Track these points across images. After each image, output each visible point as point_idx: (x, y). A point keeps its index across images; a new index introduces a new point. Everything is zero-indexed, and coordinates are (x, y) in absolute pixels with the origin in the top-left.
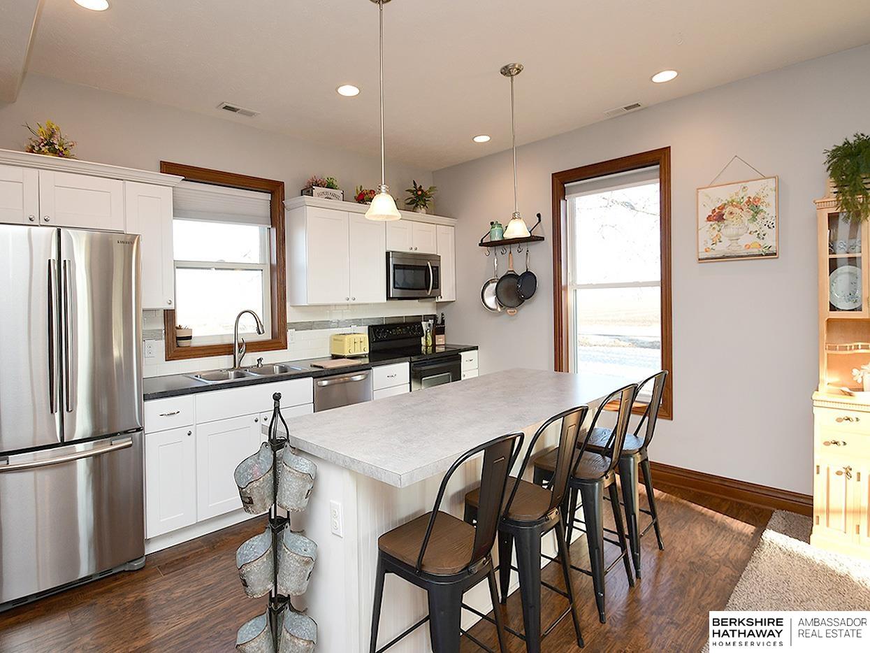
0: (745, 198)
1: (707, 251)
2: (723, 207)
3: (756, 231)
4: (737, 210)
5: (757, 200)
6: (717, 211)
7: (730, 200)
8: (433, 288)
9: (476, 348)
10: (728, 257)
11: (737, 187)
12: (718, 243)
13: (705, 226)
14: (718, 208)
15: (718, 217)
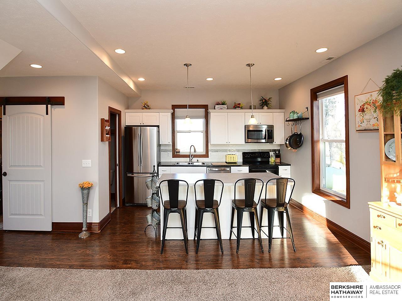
0: (372, 100)
1: (359, 127)
2: (364, 105)
3: (376, 117)
4: (369, 107)
5: (376, 101)
6: (362, 107)
7: (366, 101)
8: (267, 139)
9: (290, 165)
10: (366, 130)
11: (368, 95)
12: (363, 123)
13: (358, 114)
14: (362, 105)
15: (362, 110)
